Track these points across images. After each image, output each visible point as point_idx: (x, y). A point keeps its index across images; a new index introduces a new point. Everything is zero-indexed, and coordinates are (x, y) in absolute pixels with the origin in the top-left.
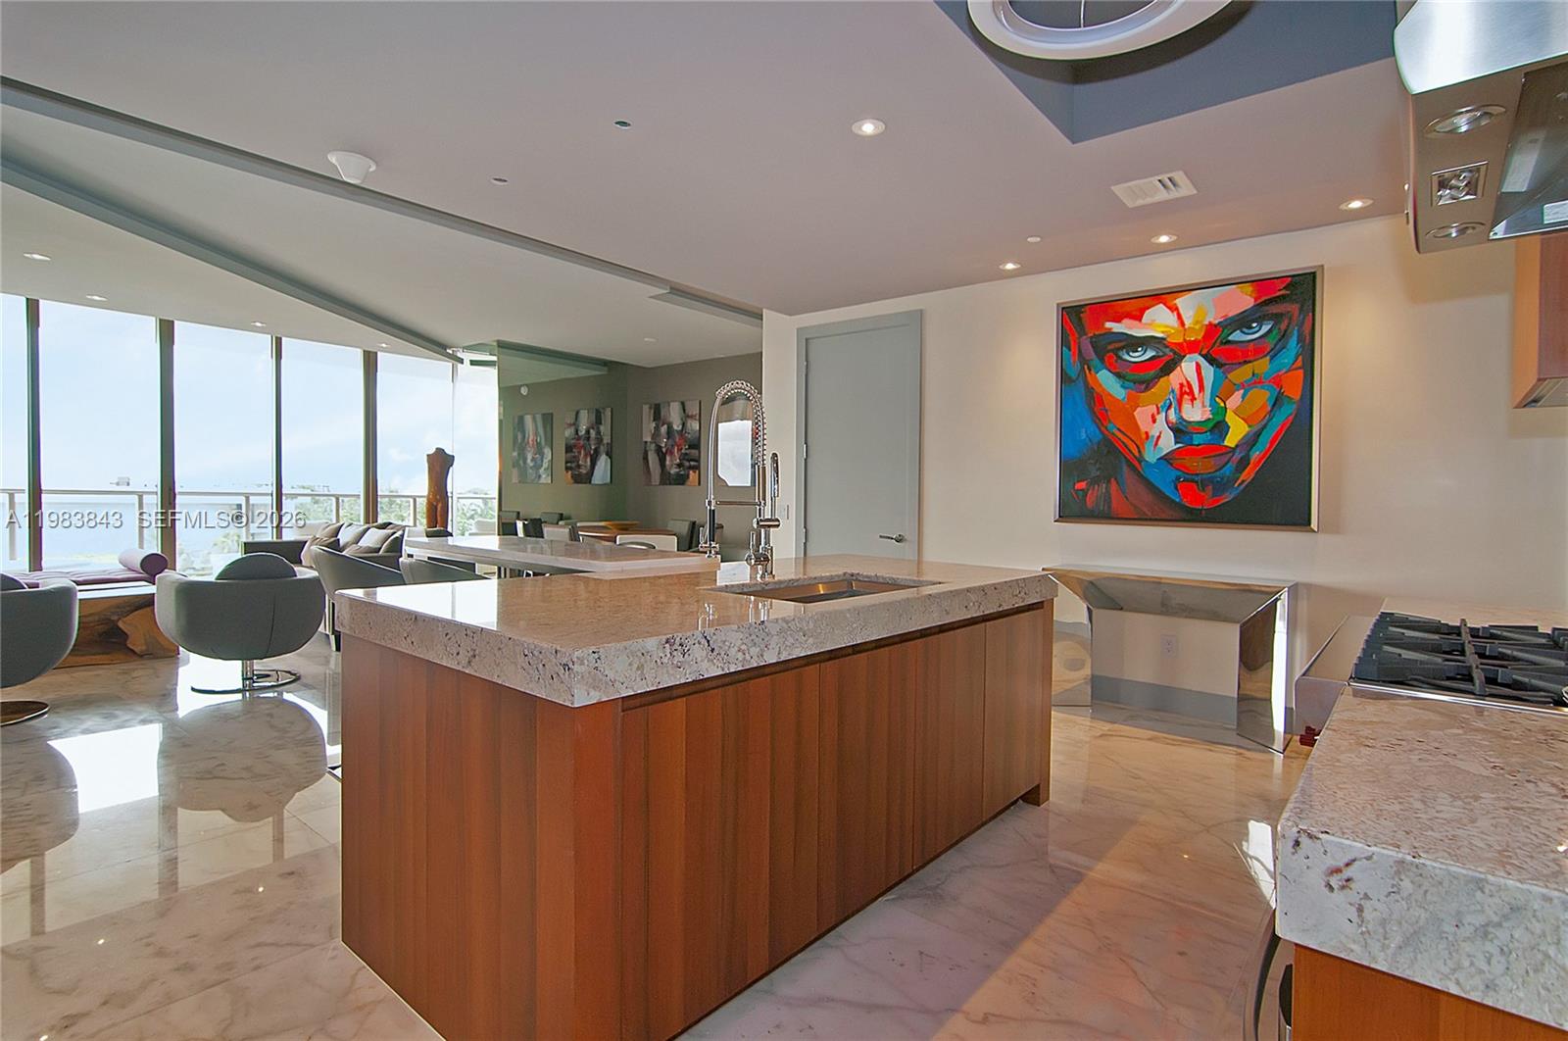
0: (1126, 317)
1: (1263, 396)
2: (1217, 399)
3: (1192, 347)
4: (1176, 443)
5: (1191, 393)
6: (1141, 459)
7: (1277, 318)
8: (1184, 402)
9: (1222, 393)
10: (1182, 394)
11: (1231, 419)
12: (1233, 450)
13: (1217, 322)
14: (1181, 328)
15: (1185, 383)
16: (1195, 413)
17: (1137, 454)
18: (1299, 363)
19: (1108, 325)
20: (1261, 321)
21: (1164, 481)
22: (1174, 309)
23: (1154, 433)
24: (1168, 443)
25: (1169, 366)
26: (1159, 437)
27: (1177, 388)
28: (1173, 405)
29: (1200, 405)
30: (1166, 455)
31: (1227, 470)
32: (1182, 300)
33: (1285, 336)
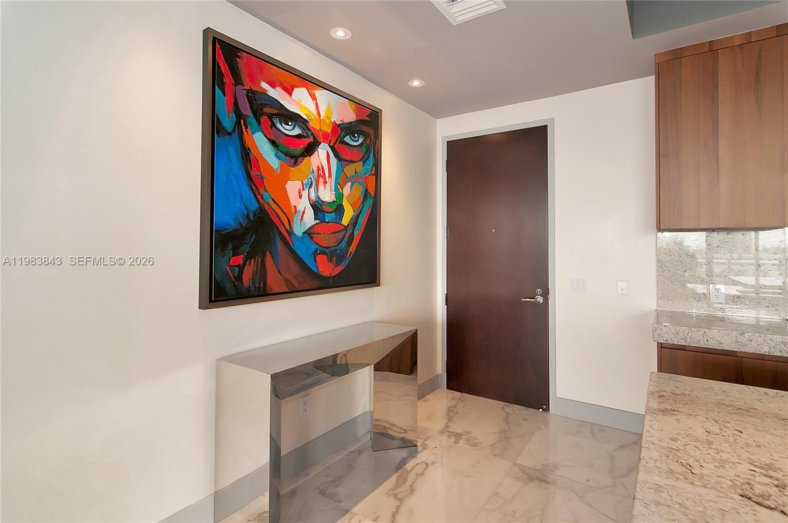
0: (279, 85)
1: (359, 191)
2: (338, 186)
3: (326, 137)
4: (315, 219)
5: (324, 176)
6: (291, 233)
7: (366, 135)
8: (319, 184)
9: (340, 184)
10: (319, 176)
11: (345, 203)
12: (346, 227)
13: (338, 123)
14: (318, 117)
15: (320, 166)
16: (327, 195)
17: (288, 227)
18: (374, 172)
19: (264, 85)
20: (361, 133)
21: (305, 251)
22: (314, 98)
23: (300, 208)
24: (310, 219)
25: (310, 150)
26: (304, 212)
27: (315, 169)
28: (313, 185)
29: (329, 189)
30: (308, 230)
31: (343, 244)
32: (319, 93)
33: (368, 150)
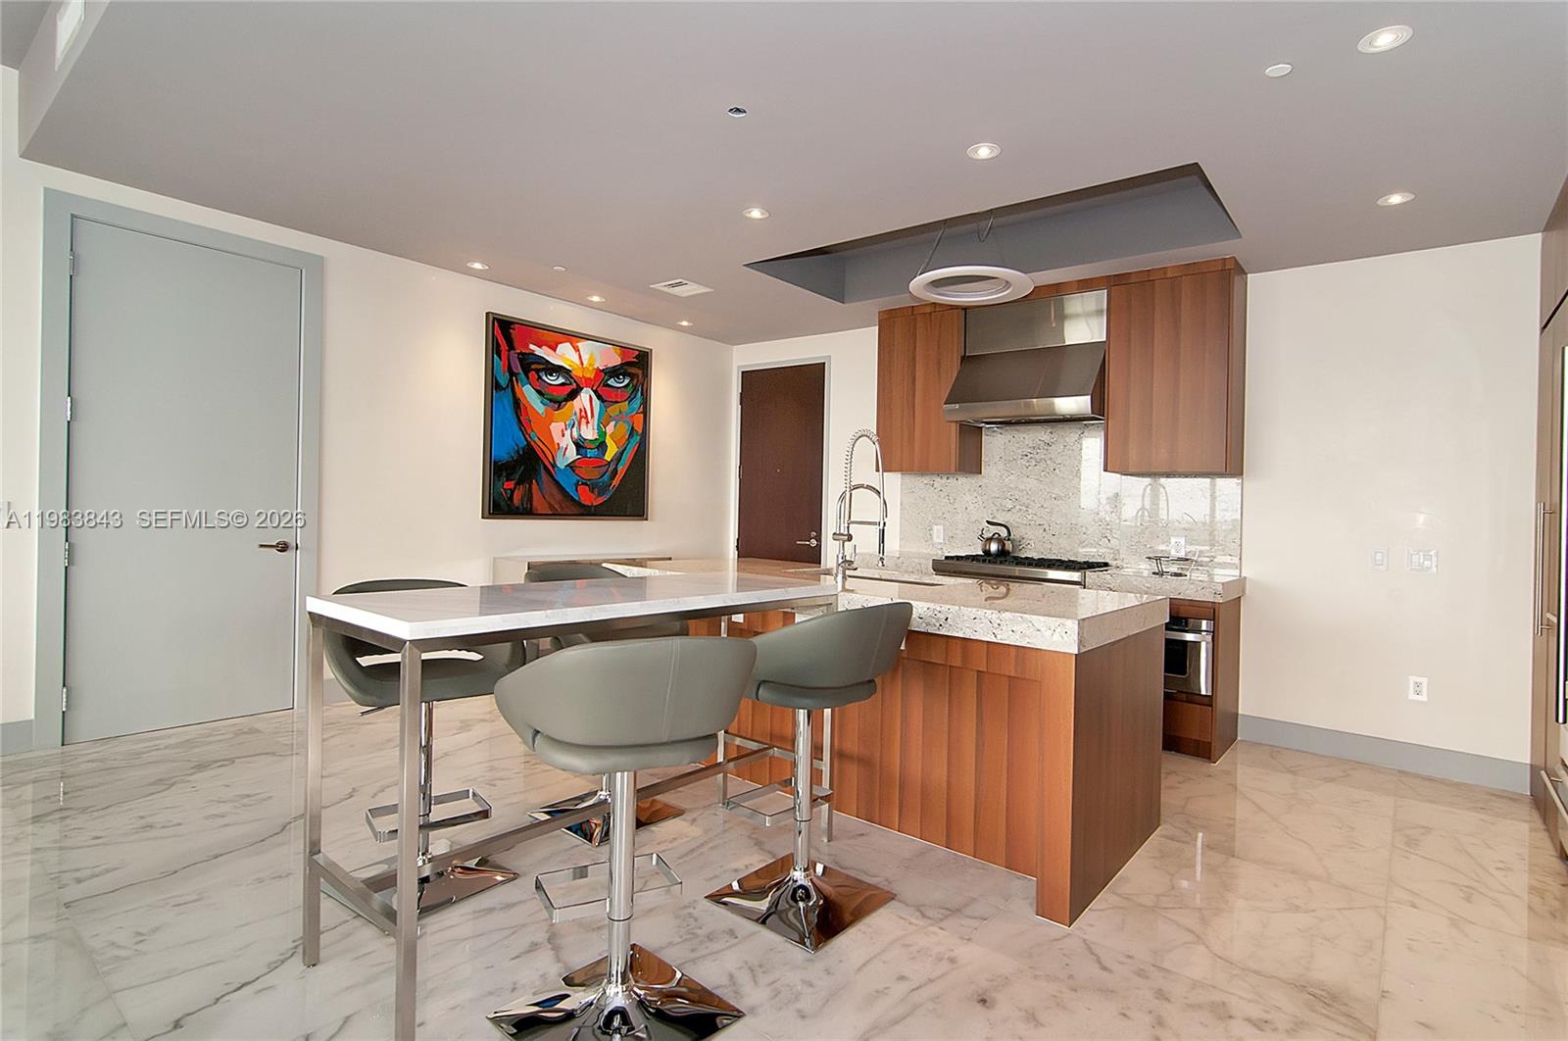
0: (546, 345)
1: (625, 428)
2: (601, 425)
3: (589, 383)
4: (577, 454)
5: (586, 417)
6: (554, 465)
7: (632, 376)
8: (582, 425)
9: (603, 423)
10: (581, 417)
11: (608, 441)
12: (609, 463)
13: (601, 368)
14: (581, 366)
15: (583, 409)
16: (589, 433)
17: (551, 460)
18: (641, 410)
19: (532, 347)
20: (625, 375)
21: (568, 483)
22: (577, 350)
23: (563, 445)
24: (572, 454)
25: (573, 395)
26: (566, 449)
27: (578, 412)
28: (576, 425)
29: (591, 428)
30: (570, 464)
31: (606, 478)
32: (582, 345)
33: (635, 390)
